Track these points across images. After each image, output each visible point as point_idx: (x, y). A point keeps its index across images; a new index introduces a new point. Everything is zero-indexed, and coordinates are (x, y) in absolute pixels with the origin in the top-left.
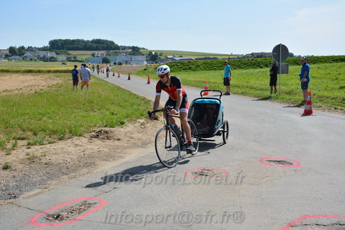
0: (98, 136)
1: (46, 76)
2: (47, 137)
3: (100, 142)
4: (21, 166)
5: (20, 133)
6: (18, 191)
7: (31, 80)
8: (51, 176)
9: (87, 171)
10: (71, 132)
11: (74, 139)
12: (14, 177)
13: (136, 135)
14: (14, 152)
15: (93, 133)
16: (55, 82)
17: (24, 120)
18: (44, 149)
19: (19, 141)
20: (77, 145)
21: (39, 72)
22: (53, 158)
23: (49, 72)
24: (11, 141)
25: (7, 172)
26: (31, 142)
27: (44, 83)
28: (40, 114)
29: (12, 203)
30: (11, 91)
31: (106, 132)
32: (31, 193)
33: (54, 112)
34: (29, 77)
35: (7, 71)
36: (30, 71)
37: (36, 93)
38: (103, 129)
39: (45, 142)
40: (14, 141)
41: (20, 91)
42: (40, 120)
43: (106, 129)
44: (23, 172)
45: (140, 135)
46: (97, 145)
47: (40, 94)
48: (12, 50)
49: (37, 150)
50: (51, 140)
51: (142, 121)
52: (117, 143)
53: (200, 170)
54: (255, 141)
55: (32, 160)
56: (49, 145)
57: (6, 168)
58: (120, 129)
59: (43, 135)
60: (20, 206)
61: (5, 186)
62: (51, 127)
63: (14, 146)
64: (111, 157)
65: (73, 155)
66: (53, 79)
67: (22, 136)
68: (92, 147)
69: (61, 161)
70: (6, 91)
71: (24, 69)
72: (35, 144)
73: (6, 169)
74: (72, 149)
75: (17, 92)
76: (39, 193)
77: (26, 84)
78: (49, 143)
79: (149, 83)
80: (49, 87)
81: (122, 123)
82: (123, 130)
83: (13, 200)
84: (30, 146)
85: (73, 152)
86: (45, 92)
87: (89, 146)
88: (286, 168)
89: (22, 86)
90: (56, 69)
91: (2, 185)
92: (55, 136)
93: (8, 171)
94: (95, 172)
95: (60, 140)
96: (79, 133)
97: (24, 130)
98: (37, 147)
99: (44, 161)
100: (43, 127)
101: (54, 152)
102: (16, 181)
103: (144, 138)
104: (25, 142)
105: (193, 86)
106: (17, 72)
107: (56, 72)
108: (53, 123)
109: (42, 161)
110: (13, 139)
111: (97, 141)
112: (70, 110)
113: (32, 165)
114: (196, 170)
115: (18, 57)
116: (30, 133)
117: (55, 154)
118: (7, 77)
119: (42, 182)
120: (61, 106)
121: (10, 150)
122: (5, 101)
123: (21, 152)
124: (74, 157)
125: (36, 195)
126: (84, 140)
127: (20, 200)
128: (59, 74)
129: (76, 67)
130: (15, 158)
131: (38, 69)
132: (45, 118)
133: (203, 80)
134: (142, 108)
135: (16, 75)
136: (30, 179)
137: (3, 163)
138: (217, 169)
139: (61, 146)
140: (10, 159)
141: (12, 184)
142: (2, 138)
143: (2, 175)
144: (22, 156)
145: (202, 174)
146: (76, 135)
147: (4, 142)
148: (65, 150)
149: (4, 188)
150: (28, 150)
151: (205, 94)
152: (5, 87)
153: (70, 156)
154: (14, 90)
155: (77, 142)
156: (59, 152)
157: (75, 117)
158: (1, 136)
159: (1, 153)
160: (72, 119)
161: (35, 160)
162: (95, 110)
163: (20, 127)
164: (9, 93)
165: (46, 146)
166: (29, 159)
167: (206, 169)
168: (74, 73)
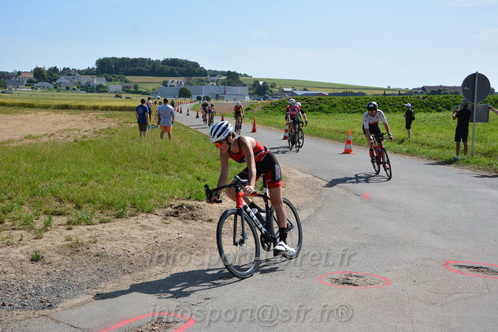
0: (177, 213)
1: (91, 115)
2: (98, 213)
3: (180, 223)
4: (59, 257)
5: (55, 205)
6: (54, 297)
7: (67, 121)
8: (105, 276)
9: (162, 269)
10: (134, 206)
11: (140, 217)
12: (48, 274)
14: (46, 234)
15: (170, 209)
16: (105, 126)
17: (60, 184)
18: (94, 232)
19: (54, 218)
20: (144, 227)
21: (80, 108)
22: (109, 246)
23: (95, 108)
24: (41, 217)
25: (37, 266)
26: (73, 219)
27: (87, 126)
28: (84, 175)
29: (46, 316)
30: (37, 138)
31: (190, 208)
32: (77, 301)
33: (106, 173)
34: (64, 116)
35: (31, 106)
36: (66, 107)
37: (76, 141)
38: (186, 202)
39: (94, 220)
40: (47, 218)
41: (52, 138)
42: (85, 185)
43: (191, 203)
44: (62, 267)
46: (176, 229)
47: (83, 144)
48: (38, 73)
49: (82, 233)
50: (103, 217)
52: (207, 225)
53: (343, 276)
54: (434, 232)
56: (100, 226)
57: (35, 259)
59: (91, 209)
60: (58, 322)
61: (34, 288)
62: (103, 196)
63: (47, 225)
64: (199, 248)
65: (138, 242)
66: (102, 121)
67: (59, 210)
68: (168, 230)
69: (121, 252)
70: (30, 137)
71: (56, 103)
72: (78, 223)
73: (36, 261)
74: (136, 233)
75: (46, 139)
76: (87, 302)
77: (60, 127)
78: (101, 222)
79: (254, 130)
80: (95, 132)
83: (46, 311)
84: (70, 226)
85: (139, 238)
86: (91, 141)
87: (163, 230)
88: (490, 279)
89: (54, 130)
90: (106, 104)
91: (30, 286)
92: (110, 212)
93: (39, 264)
95: (118, 217)
96: (148, 208)
97: (60, 201)
98: (82, 228)
99: (93, 250)
100: (90, 196)
101: (109, 236)
102: (52, 281)
104: (63, 219)
105: (326, 138)
106: (46, 107)
107: (106, 108)
108: (106, 189)
109: (91, 250)
110: (45, 213)
111: (176, 222)
112: (131, 171)
113: (76, 256)
114: (337, 276)
115: (47, 84)
116: (69, 206)
117: (111, 240)
118: (31, 115)
119: (92, 284)
120: (116, 164)
121: (40, 231)
122: (28, 154)
123: (57, 237)
124: (141, 247)
125: (83, 304)
126: (155, 220)
127: (58, 311)
128: (112, 112)
130: (49, 245)
131: (78, 104)
132: (92, 183)
135: (44, 112)
136: (72, 279)
137: (31, 251)
138: (372, 274)
139: (120, 227)
140: (41, 245)
141: (46, 285)
142: (27, 211)
143: (30, 270)
144: (60, 241)
145: (347, 282)
146: (143, 211)
147: (30, 218)
148: (126, 234)
149: (33, 291)
150: (69, 233)
151: (347, 152)
152: (28, 130)
153: (134, 244)
154: (42, 137)
155: (145, 222)
156: (118, 236)
157: (140, 182)
158: (25, 208)
159: (27, 236)
160: (135, 185)
161: (80, 249)
162: (171, 172)
163: (55, 195)
164: (34, 141)
165: (96, 226)
166: (71, 246)
167: (353, 274)
168: (141, 111)
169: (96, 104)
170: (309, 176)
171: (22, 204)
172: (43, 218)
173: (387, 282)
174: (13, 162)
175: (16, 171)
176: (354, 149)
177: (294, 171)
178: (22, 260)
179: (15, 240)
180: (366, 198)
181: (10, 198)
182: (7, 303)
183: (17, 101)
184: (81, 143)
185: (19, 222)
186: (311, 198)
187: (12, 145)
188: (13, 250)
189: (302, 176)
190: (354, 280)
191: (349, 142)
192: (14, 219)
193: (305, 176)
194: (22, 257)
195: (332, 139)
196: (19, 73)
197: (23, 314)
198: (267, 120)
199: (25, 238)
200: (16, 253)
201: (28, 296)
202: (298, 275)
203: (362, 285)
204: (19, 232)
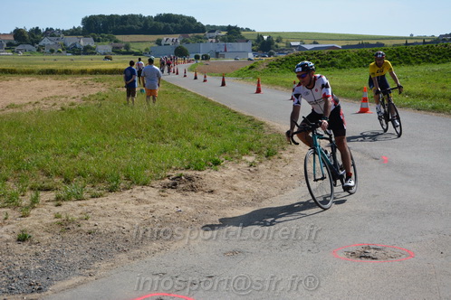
0: (175, 184)
1: (79, 79)
2: (88, 187)
3: (179, 195)
4: (48, 237)
5: (42, 180)
6: (44, 279)
7: (53, 88)
8: (98, 255)
9: (160, 246)
11: (135, 190)
12: (37, 254)
13: (240, 184)
14: (34, 212)
15: (167, 180)
16: (94, 91)
17: (47, 157)
18: (85, 207)
19: (41, 194)
20: (139, 201)
21: (67, 72)
22: (102, 222)
23: (83, 72)
24: (28, 193)
25: (25, 246)
26: (62, 194)
27: (75, 93)
28: (73, 146)
30: (20, 106)
31: (190, 179)
32: (68, 283)
33: (97, 143)
34: (49, 82)
35: (12, 72)
36: (51, 72)
37: (63, 109)
38: (184, 172)
39: (85, 195)
40: (34, 195)
41: (36, 107)
42: (74, 156)
43: (190, 173)
44: (52, 247)
45: (249, 185)
46: (176, 201)
47: (71, 112)
48: (19, 35)
49: (73, 209)
50: (95, 191)
51: (250, 159)
52: (208, 197)
53: (360, 249)
56: (91, 201)
57: (22, 239)
58: (213, 173)
59: (81, 183)
61: (22, 270)
62: (94, 169)
63: (34, 202)
65: (133, 217)
66: (92, 86)
67: (46, 185)
68: (166, 204)
69: (115, 229)
70: (12, 106)
71: (40, 67)
72: (68, 198)
73: (24, 240)
74: (131, 207)
75: (30, 108)
76: (80, 284)
77: (45, 94)
78: (93, 197)
79: (258, 91)
80: (84, 99)
81: (217, 163)
82: (218, 174)
83: (36, 295)
84: (59, 202)
85: (135, 213)
86: (79, 109)
87: (160, 203)
89: (39, 98)
90: (95, 67)
91: (18, 269)
92: (102, 186)
93: (26, 244)
94: (173, 247)
95: (111, 191)
96: (143, 180)
97: (48, 175)
98: (72, 203)
99: (85, 227)
100: (80, 169)
101: (102, 212)
102: (41, 262)
103: (256, 190)
104: (52, 195)
106: (29, 73)
107: (95, 72)
108: (97, 161)
109: (83, 228)
110: (32, 189)
111: (174, 195)
112: (124, 140)
113: (66, 235)
114: (353, 249)
115: (30, 47)
116: (57, 180)
117: (104, 216)
118: (12, 82)
119: (85, 265)
120: (108, 133)
121: (27, 208)
122: (11, 125)
123: (44, 214)
124: (137, 222)
125: (75, 286)
126: (152, 192)
127: (48, 295)
128: (101, 76)
129: (132, 63)
130: (36, 223)
131: (64, 68)
132: (81, 154)
133: (358, 84)
134: (249, 136)
135: (25, 80)
136: (63, 259)
137: (17, 231)
138: (392, 246)
139: (113, 202)
140: (28, 224)
141: (35, 267)
142: (12, 187)
143: (17, 251)
144: (48, 219)
145: (364, 256)
146: (138, 184)
147: (16, 195)
148: (119, 209)
149: (21, 274)
150: (58, 209)
151: (363, 111)
152: (10, 99)
153: (128, 220)
154: (25, 105)
155: (140, 195)
156: (111, 212)
157: (134, 151)
158: (10, 184)
159: (13, 214)
160: (128, 156)
161: (70, 226)
162: (167, 140)
163: (42, 169)
164: (18, 111)
165: (87, 202)
166: (60, 224)
167: (371, 247)
168: (129, 74)
169: (84, 67)
171: (7, 180)
172: (30, 194)
173: (411, 255)
176: (371, 107)
178: (8, 241)
180: (385, 162)
184: (69, 111)
185: (3, 199)
190: (372, 253)
191: (365, 100)
194: (7, 237)
195: (346, 97)
198: (272, 79)
199: (10, 217)
201: (16, 280)
202: (310, 248)
203: (382, 258)
204: (4, 210)
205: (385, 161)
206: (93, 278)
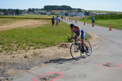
0: (62, 46)
1: (42, 20)
2: (42, 46)
3: (63, 49)
4: (31, 57)
6: (30, 67)
7: (36, 22)
10: (51, 44)
11: (52, 47)
12: (28, 61)
14: (29, 51)
15: (60, 45)
16: (45, 23)
17: (33, 38)
18: (40, 51)
19: (31, 47)
20: (53, 50)
21: (40, 19)
22: (44, 54)
23: (43, 19)
24: (28, 47)
25: (26, 59)
27: (41, 23)
28: (39, 36)
29: (27, 72)
30: (28, 26)
31: (66, 45)
33: (45, 35)
34: (36, 21)
35: (27, 18)
36: (36, 19)
37: (38, 27)
38: (64, 43)
39: (41, 48)
42: (39, 38)
43: (66, 43)
44: (32, 59)
46: (62, 50)
47: (40, 28)
48: (30, 10)
49: (37, 51)
53: (106, 64)
55: (35, 54)
56: (42, 49)
57: (25, 57)
59: (40, 45)
60: (30, 73)
61: (25, 64)
62: (43, 41)
63: (29, 48)
64: (67, 55)
65: (51, 53)
66: (45, 22)
67: (32, 45)
68: (59, 51)
69: (47, 56)
71: (34, 17)
72: (36, 48)
73: (26, 57)
74: (51, 51)
75: (31, 27)
76: (38, 68)
77: (34, 24)
78: (42, 48)
79: (85, 24)
80: (43, 25)
81: (73, 41)
83: (27, 70)
85: (52, 52)
86: (42, 27)
87: (58, 50)
89: (33, 24)
90: (46, 18)
92: (45, 46)
93: (26, 58)
95: (47, 47)
96: (54, 45)
97: (33, 42)
98: (37, 49)
99: (40, 55)
100: (40, 41)
101: (44, 52)
102: (29, 63)
104: (33, 47)
105: (105, 26)
106: (31, 19)
107: (46, 19)
108: (44, 40)
110: (29, 46)
111: (62, 48)
112: (51, 35)
113: (35, 57)
114: (104, 64)
115: (32, 13)
116: (35, 44)
117: (45, 53)
118: (27, 21)
120: (48, 33)
121: (27, 50)
122: (26, 30)
123: (31, 51)
124: (52, 55)
125: (36, 69)
126: (56, 48)
127: (30, 71)
128: (47, 20)
129: (54, 17)
130: (29, 54)
131: (39, 18)
132: (41, 38)
133: (109, 23)
135: (31, 20)
136: (34, 62)
137: (24, 55)
138: (115, 64)
139: (47, 50)
140: (27, 54)
142: (24, 45)
143: (24, 60)
144: (32, 53)
145: (107, 66)
147: (25, 47)
148: (48, 51)
149: (25, 65)
150: (34, 51)
151: (110, 30)
152: (26, 24)
154: (30, 26)
155: (54, 48)
156: (46, 52)
159: (24, 51)
160: (52, 39)
161: (36, 55)
162: (61, 35)
163: (32, 41)
164: (28, 27)
165: (41, 49)
166: (34, 54)
167: (109, 63)
168: (53, 19)
170: (99, 36)
171: (24, 43)
173: (119, 66)
174: (22, 32)
175: (23, 35)
176: (112, 29)
177: (95, 35)
178: (22, 57)
179: (21, 52)
181: (21, 42)
182: (18, 68)
183: (24, 17)
185: (22, 48)
186: (99, 43)
187: (22, 28)
188: (20, 55)
189: (97, 36)
190: (109, 65)
191: (111, 27)
192: (21, 47)
193: (98, 36)
194: (22, 56)
195: (106, 26)
196: (25, 10)
197: (22, 71)
198: (88, 21)
199: (23, 52)
200: (21, 55)
201: (23, 66)
202: (94, 63)
203: (112, 66)
204: (22, 50)
205: (115, 42)
206: (41, 67)
